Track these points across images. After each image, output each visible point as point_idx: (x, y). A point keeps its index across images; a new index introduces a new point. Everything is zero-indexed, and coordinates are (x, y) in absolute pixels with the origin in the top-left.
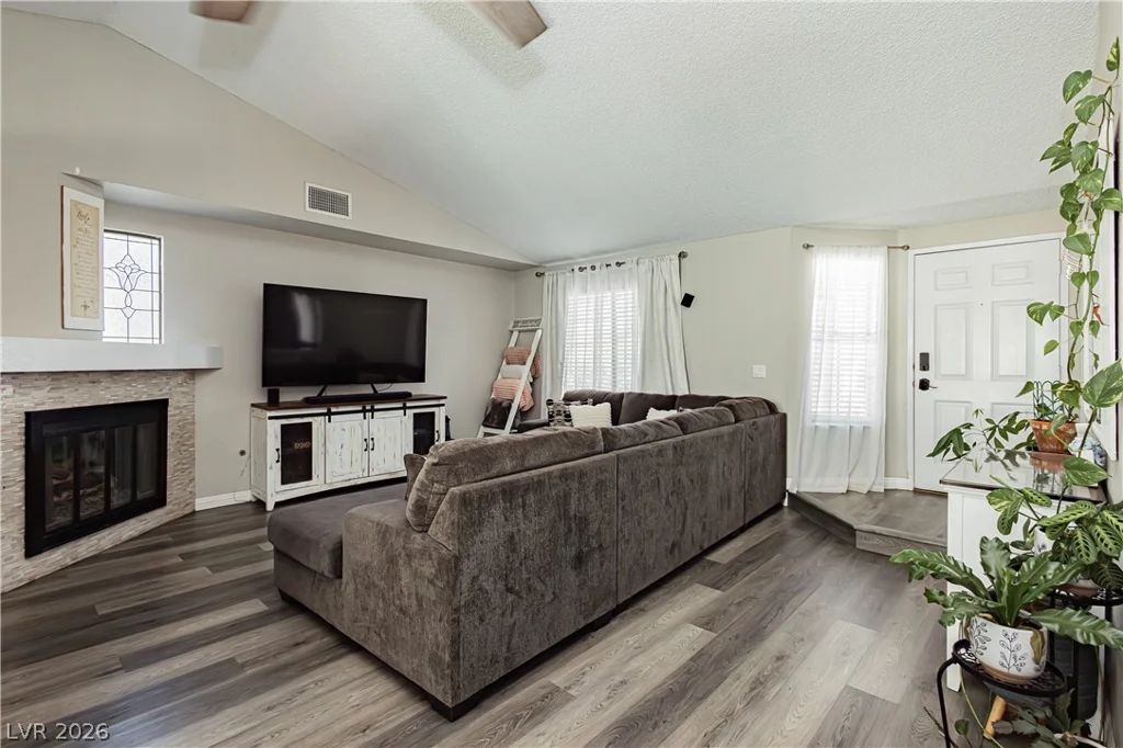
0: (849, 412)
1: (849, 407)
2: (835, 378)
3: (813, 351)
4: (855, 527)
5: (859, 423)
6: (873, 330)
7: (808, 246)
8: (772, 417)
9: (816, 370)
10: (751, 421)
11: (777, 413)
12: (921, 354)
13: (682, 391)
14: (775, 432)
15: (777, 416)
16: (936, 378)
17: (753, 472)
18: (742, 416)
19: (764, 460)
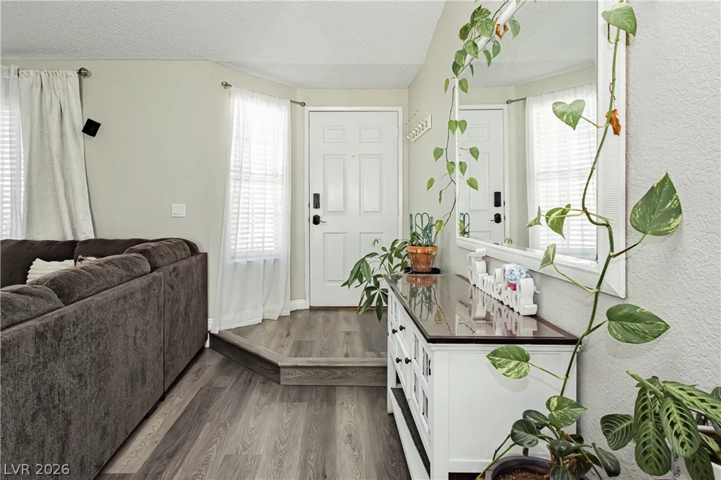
0: (263, 247)
1: (263, 242)
2: (250, 216)
3: (232, 190)
4: (280, 364)
5: (272, 256)
6: (280, 173)
7: (227, 85)
8: (194, 259)
9: (235, 208)
10: (172, 267)
11: (199, 253)
12: (315, 195)
13: (86, 233)
14: (197, 272)
15: (199, 257)
16: (324, 214)
17: (173, 324)
18: (159, 261)
19: (186, 308)
